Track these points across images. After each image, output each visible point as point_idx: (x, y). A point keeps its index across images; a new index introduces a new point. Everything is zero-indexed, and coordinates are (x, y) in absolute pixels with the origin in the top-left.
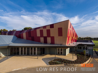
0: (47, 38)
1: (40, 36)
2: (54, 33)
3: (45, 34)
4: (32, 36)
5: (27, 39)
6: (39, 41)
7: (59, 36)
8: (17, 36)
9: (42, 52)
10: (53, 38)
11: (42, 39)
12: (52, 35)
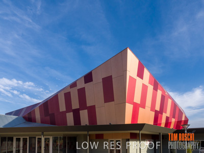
0: (80, 111)
1: (65, 110)
3: (75, 105)
4: (50, 112)
7: (106, 101)
11: (70, 118)
12: (89, 103)
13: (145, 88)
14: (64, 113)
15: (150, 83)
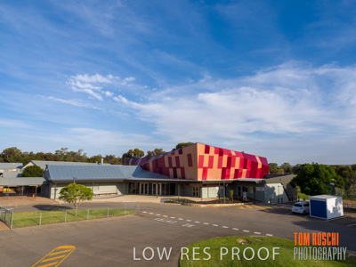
0: (177, 169)
2: (184, 162)
3: (174, 165)
4: (159, 166)
5: (155, 171)
6: (168, 175)
7: (189, 166)
8: (141, 166)
9: (170, 190)
10: (183, 169)
11: (171, 171)
12: (181, 165)
13: (211, 159)
14: (168, 168)
15: (216, 153)
